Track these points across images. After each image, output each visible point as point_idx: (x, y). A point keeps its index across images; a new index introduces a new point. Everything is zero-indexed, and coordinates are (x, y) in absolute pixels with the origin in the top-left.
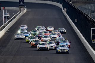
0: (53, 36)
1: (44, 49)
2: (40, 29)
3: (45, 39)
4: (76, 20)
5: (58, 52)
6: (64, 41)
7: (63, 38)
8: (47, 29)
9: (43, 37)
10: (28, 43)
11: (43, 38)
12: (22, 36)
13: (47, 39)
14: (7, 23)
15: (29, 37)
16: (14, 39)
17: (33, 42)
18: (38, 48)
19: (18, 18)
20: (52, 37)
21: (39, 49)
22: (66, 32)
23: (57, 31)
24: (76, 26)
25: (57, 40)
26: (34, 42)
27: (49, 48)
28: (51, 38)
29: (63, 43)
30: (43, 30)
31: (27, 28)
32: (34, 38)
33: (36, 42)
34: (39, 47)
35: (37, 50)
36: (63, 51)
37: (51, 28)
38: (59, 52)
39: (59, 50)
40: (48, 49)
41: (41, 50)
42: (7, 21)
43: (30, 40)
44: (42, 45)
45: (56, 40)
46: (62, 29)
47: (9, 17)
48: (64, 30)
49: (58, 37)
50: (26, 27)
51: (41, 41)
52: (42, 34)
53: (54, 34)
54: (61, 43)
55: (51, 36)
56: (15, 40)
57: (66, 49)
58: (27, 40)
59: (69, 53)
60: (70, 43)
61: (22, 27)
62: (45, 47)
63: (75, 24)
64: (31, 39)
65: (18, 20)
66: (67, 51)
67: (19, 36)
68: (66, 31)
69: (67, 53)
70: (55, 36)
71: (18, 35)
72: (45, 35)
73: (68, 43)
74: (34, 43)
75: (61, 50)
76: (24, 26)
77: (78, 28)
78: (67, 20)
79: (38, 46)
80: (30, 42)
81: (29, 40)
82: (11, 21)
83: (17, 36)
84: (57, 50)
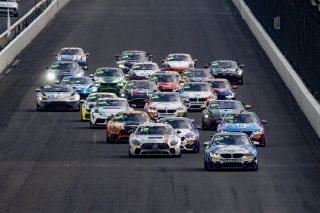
0: (192, 94)
1: (160, 152)
2: (136, 64)
3: (161, 105)
4: (277, 20)
5: (211, 166)
6: (240, 119)
7: (238, 103)
8: (166, 63)
9: (156, 100)
10: (88, 124)
11: (154, 104)
12: (68, 94)
13: (170, 106)
14: (8, 32)
15: (93, 100)
16: (35, 108)
17: (115, 120)
18: (134, 148)
19: (52, 16)
20: (191, 100)
21: (137, 150)
22: (241, 78)
23: (207, 71)
26: (120, 120)
27: (177, 147)
28: (185, 102)
29: (234, 126)
30: (148, 67)
31: (84, 59)
32: (111, 104)
33: (126, 120)
34: (136, 143)
35: (131, 156)
36: (232, 160)
37: (181, 59)
38: (218, 163)
39: (216, 157)
40: (173, 150)
41: (144, 156)
43: (97, 111)
44: (150, 133)
45: (205, 112)
46: (224, 66)
47: (15, 9)
48: (235, 69)
49: (214, 98)
50: (81, 56)
51: (148, 119)
52: (146, 86)
53: (196, 88)
54: (227, 125)
55: (185, 94)
56: (38, 110)
57: (246, 152)
58: (84, 112)
59: (256, 170)
61: (64, 56)
62: (161, 141)
63: (272, 38)
64: (100, 109)
65: (52, 20)
66: (250, 160)
67: (56, 95)
68: (240, 72)
69: (250, 167)
70: (202, 94)
71: (48, 91)
72: (160, 88)
73: (256, 127)
74: (121, 125)
75: (222, 155)
76: (73, 53)
77: (283, 54)
78: (244, 21)
79: (133, 137)
80: (93, 121)
81: (93, 110)
82: (27, 26)
83: (48, 94)
84: (209, 158)
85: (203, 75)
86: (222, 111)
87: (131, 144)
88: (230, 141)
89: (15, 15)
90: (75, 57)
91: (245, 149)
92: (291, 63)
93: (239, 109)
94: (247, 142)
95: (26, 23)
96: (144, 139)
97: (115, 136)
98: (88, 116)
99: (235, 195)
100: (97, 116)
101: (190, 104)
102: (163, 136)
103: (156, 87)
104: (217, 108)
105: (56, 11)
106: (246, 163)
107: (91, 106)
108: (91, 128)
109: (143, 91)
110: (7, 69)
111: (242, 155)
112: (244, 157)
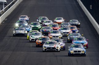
0: (64, 31)
2: (45, 21)
3: (54, 35)
4: (91, 6)
5: (70, 55)
6: (80, 39)
8: (55, 20)
9: (52, 33)
12: (23, 31)
13: (57, 35)
16: (12, 35)
17: (39, 40)
20: (64, 33)
21: (45, 50)
22: (80, 25)
24: (91, 14)
25: (71, 37)
26: (40, 40)
27: (59, 49)
28: (62, 33)
29: (77, 41)
30: (49, 22)
31: (28, 19)
33: (42, 40)
34: (45, 47)
35: (43, 51)
36: (77, 53)
37: (60, 19)
39: (72, 52)
40: (57, 50)
41: (48, 51)
42: (4, 8)
44: (50, 44)
45: (68, 37)
46: (74, 21)
48: (77, 23)
49: (71, 32)
52: (49, 28)
53: (65, 29)
54: (75, 41)
55: (62, 31)
57: (82, 50)
58: (28, 37)
60: (87, 40)
61: (21, 18)
65: (17, 6)
66: (83, 53)
67: (19, 31)
70: (67, 31)
71: (17, 30)
72: (53, 29)
73: (85, 42)
74: (41, 41)
75: (74, 51)
76: (24, 17)
77: (93, 17)
79: (44, 45)
82: (9, 8)
84: (70, 52)
85: (67, 25)
86: (74, 37)
87: (43, 47)
88: (77, 46)
89: (6, 4)
90: (25, 19)
91: (82, 49)
92: (95, 20)
93: (79, 36)
94: (82, 47)
95: (9, 7)
96: (48, 46)
97: (39, 45)
98: (29, 38)
99: (77, 62)
100: (32, 38)
101: (63, 34)
102: (54, 45)
103: (52, 29)
104: (72, 35)
105: (19, 3)
106: (82, 54)
107: (30, 35)
108: (30, 42)
109: (48, 30)
110: (3, 22)
111: (81, 51)
112: (81, 52)
